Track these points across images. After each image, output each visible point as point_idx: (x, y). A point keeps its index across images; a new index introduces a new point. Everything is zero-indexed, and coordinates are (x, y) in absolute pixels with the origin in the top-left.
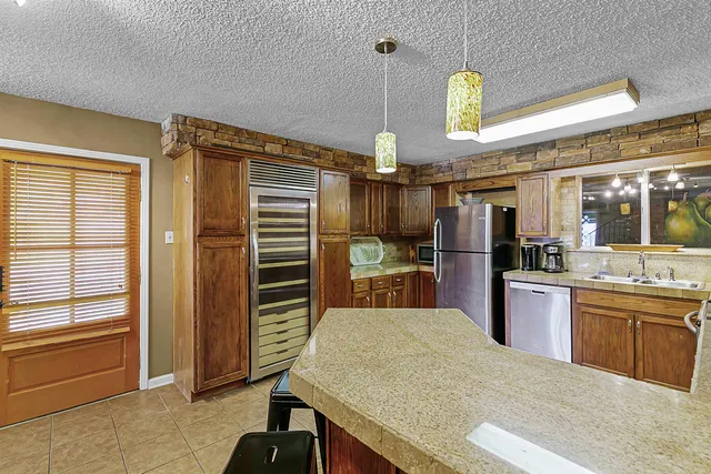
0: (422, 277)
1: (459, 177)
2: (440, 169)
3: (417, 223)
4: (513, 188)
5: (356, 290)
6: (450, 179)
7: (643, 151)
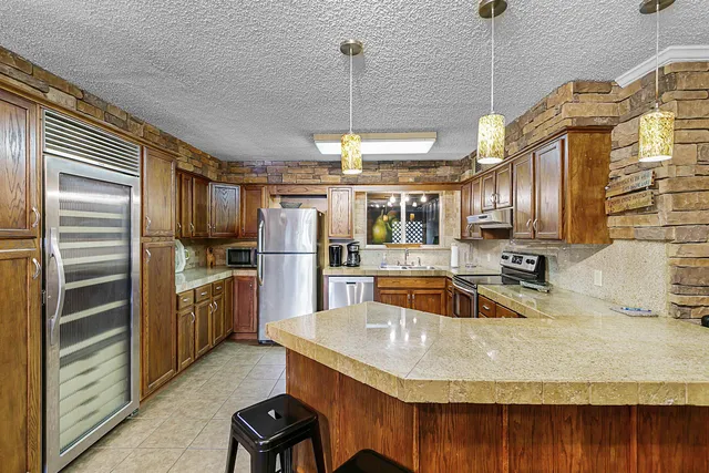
0: (236, 281)
1: (274, 180)
2: (253, 170)
3: (226, 223)
4: (325, 196)
5: (182, 305)
6: (265, 181)
7: (411, 180)
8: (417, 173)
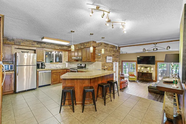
1: (17, 44)
8: (60, 47)
